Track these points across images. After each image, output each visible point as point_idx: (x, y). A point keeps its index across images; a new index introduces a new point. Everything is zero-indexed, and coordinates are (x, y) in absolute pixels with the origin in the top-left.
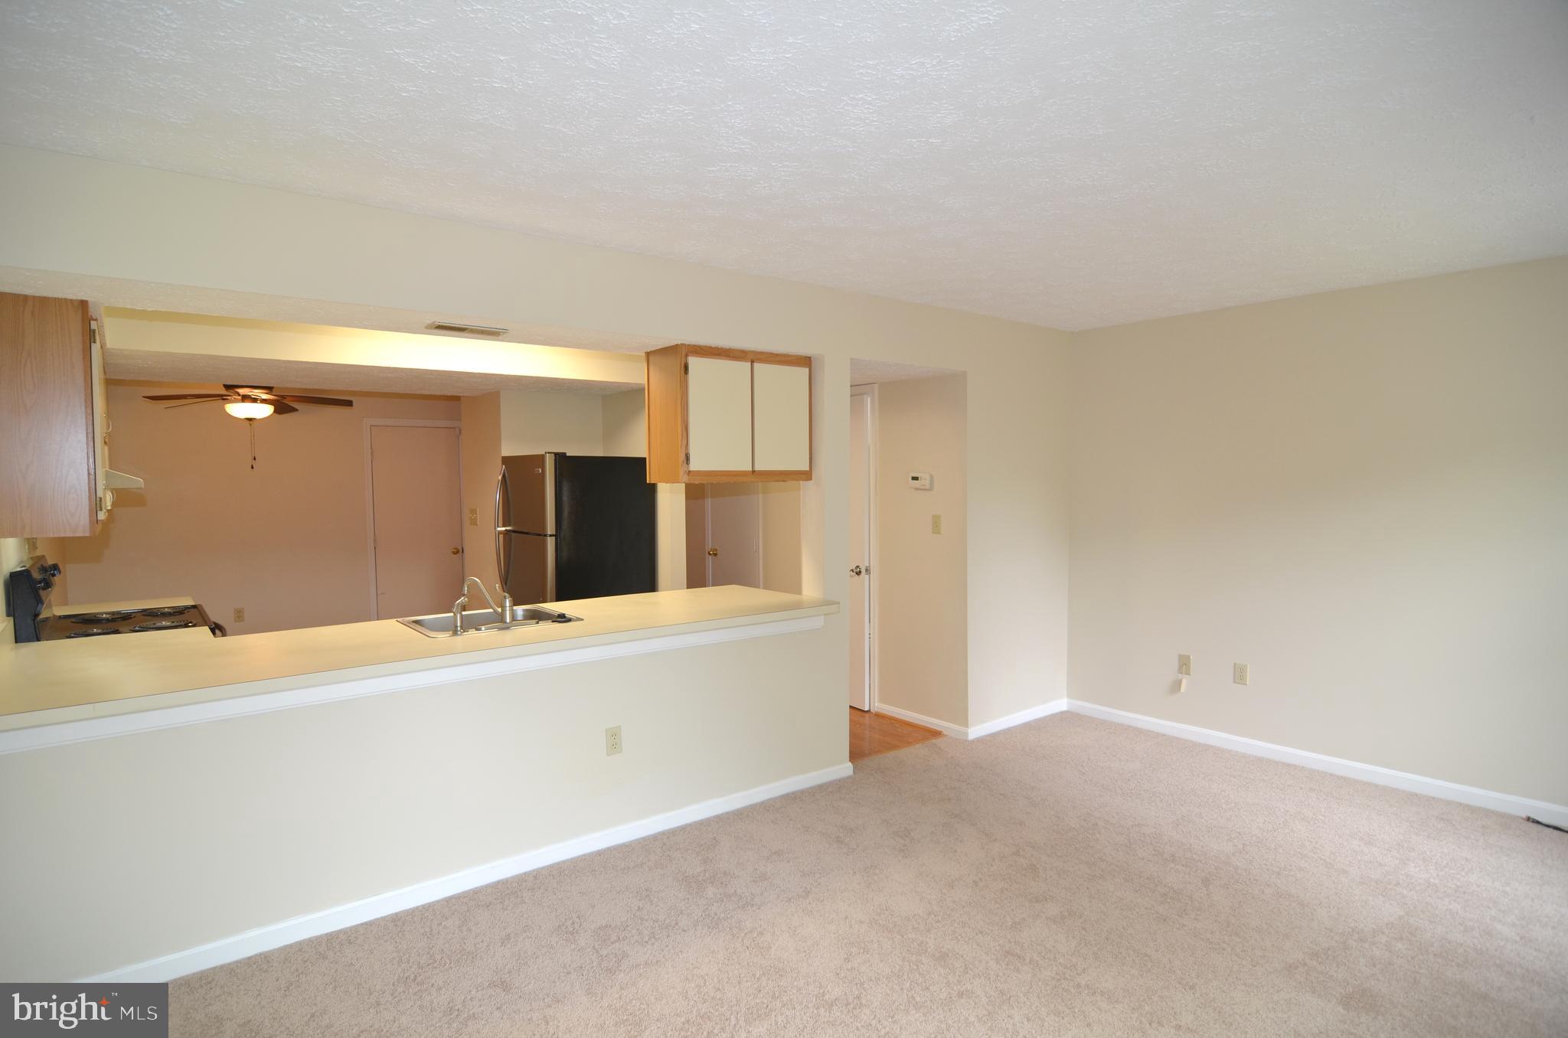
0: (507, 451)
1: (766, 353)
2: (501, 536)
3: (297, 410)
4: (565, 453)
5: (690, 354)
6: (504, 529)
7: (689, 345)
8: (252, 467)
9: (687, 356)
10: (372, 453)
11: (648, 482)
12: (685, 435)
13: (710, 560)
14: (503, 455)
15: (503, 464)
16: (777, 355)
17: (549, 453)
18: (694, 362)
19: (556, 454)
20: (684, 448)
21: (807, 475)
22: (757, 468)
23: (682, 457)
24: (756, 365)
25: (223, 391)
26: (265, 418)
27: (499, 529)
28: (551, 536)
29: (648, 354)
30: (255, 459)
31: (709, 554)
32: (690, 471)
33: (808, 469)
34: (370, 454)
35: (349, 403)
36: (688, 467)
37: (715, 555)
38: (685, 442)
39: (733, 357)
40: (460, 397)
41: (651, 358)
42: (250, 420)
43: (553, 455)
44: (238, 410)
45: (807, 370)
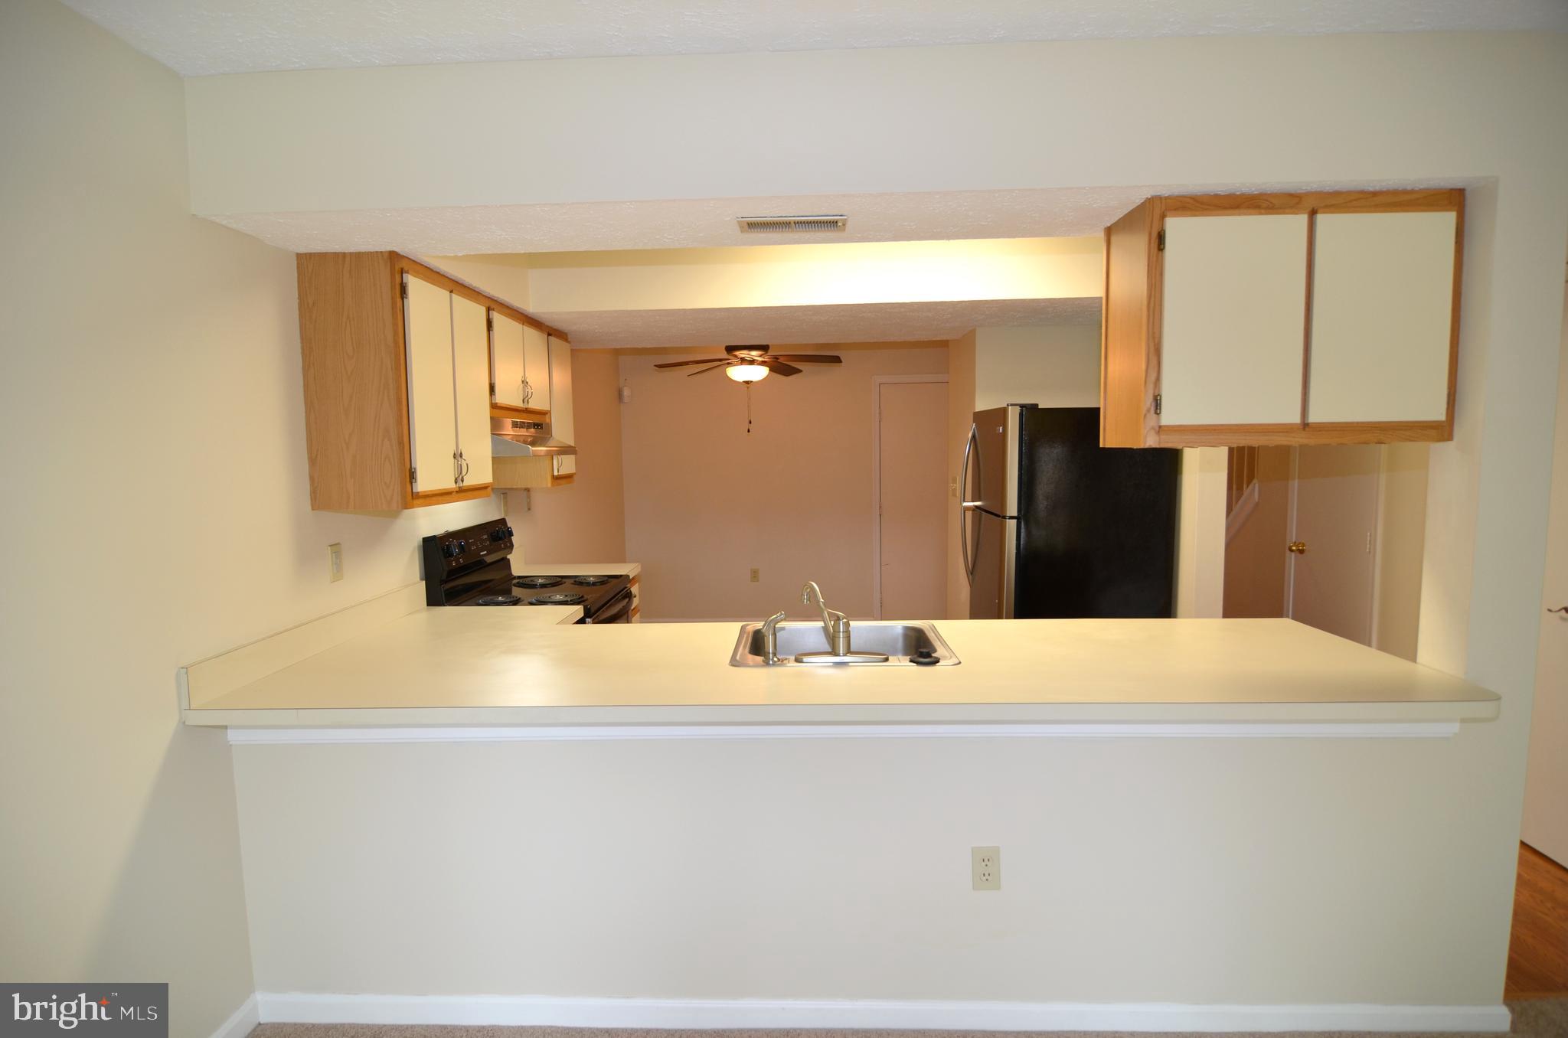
0: (981, 405)
1: (1349, 193)
2: (969, 514)
3: (800, 371)
4: (1037, 405)
5: (1168, 213)
6: (971, 504)
7: (1166, 198)
8: (749, 431)
9: (1163, 217)
10: (880, 413)
11: (1101, 446)
12: (1154, 361)
13: (1292, 559)
14: (977, 410)
15: (974, 422)
16: (1375, 194)
17: (1012, 405)
18: (1176, 227)
19: (1022, 406)
20: (1151, 386)
21: (1442, 431)
22: (1313, 418)
23: (1149, 401)
24: (1320, 218)
25: (724, 355)
26: (763, 379)
27: (965, 504)
28: (1012, 518)
29: (1109, 231)
30: (750, 423)
31: (1291, 551)
32: (1160, 427)
33: (1443, 418)
34: (878, 415)
35: (837, 360)
36: (1159, 420)
37: (1301, 552)
38: (1153, 376)
39: (1267, 208)
40: (948, 341)
41: (1114, 239)
42: (747, 382)
43: (1018, 408)
44: (739, 373)
45: (1450, 218)
